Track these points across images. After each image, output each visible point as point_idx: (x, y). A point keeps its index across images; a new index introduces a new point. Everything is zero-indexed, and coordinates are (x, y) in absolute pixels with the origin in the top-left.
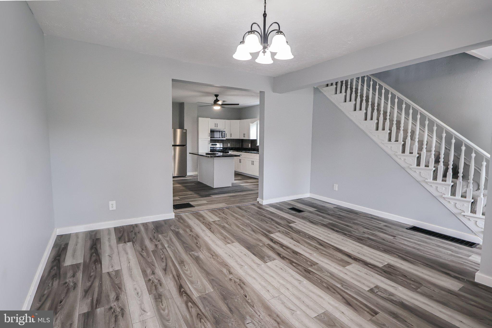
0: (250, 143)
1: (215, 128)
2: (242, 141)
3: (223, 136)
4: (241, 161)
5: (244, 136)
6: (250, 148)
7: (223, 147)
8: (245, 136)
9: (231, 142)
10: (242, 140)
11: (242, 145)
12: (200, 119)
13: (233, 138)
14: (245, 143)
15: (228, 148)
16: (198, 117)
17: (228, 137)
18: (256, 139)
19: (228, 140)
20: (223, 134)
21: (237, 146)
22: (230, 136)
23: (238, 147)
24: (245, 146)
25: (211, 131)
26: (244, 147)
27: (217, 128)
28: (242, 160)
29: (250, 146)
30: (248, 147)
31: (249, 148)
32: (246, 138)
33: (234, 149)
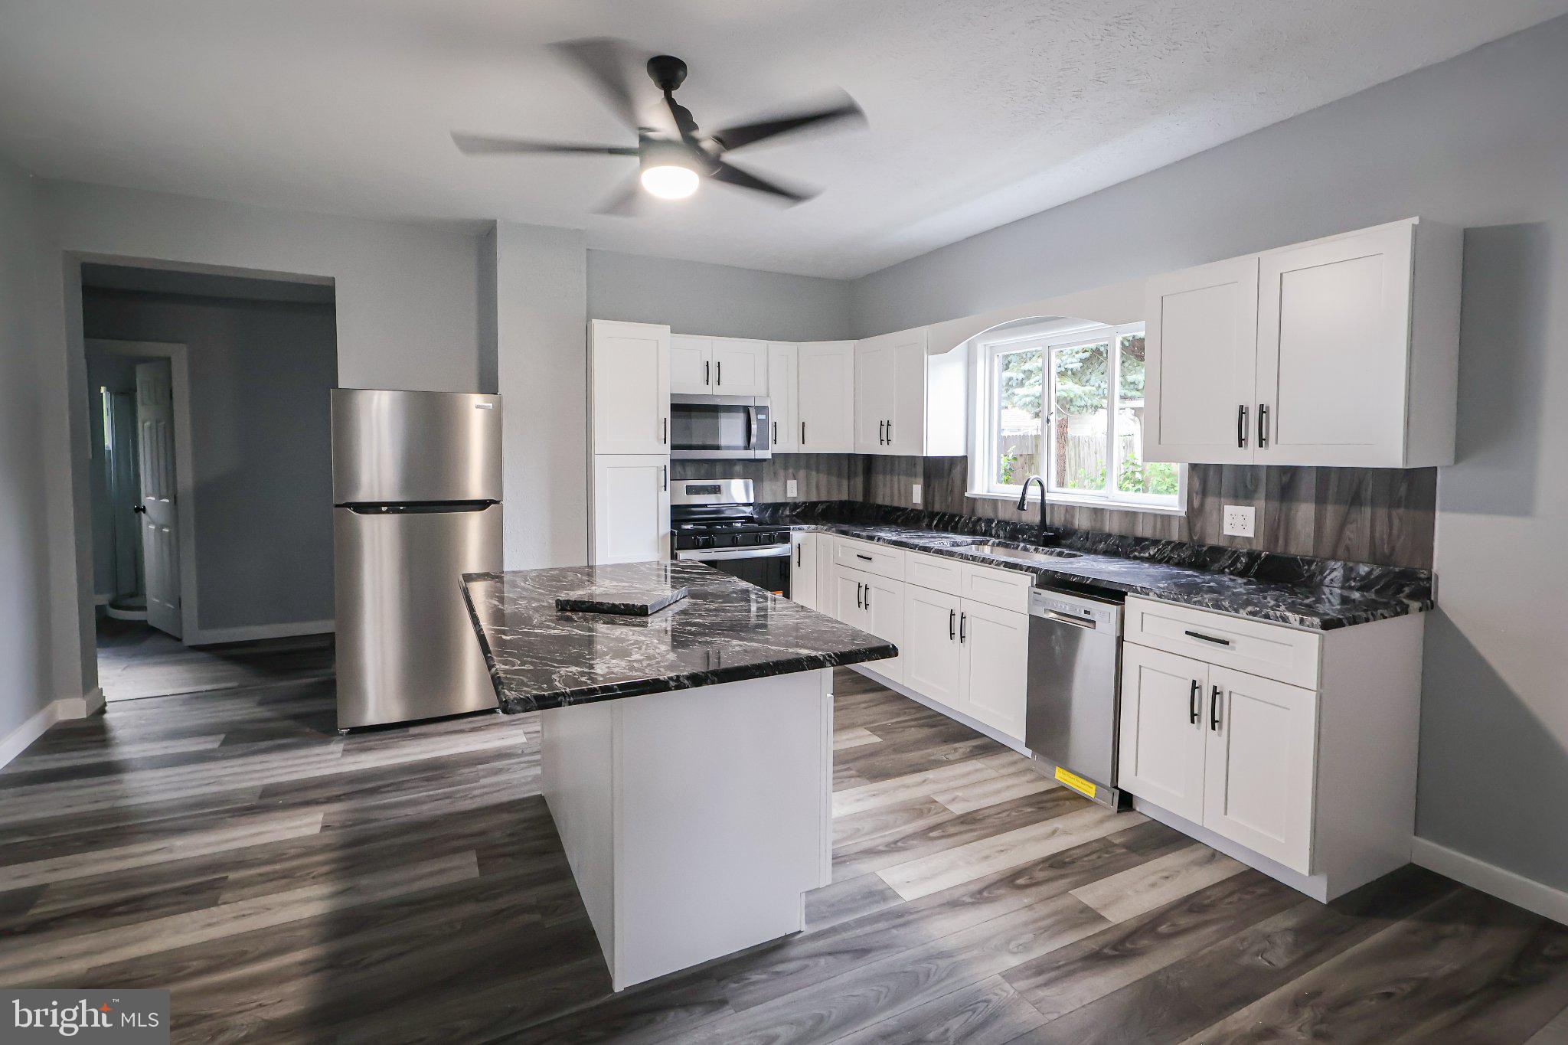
0: (921, 480)
1: (706, 390)
2: (868, 465)
3: (753, 440)
4: (871, 600)
5: (884, 437)
6: (921, 512)
7: (761, 501)
8: (893, 436)
9: (802, 473)
10: (869, 461)
11: (868, 490)
12: (601, 328)
13: (813, 447)
14: (888, 477)
15: (784, 505)
16: (589, 319)
17: (787, 443)
18: (959, 452)
19: (788, 462)
20: (754, 427)
21: (841, 493)
22: (796, 433)
23: (845, 497)
24: (886, 493)
25: (677, 409)
26: (880, 501)
27: (718, 391)
28: (872, 592)
29: (917, 496)
30: (903, 505)
31: (910, 507)
32: (898, 448)
33: (820, 507)
